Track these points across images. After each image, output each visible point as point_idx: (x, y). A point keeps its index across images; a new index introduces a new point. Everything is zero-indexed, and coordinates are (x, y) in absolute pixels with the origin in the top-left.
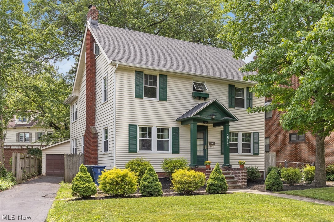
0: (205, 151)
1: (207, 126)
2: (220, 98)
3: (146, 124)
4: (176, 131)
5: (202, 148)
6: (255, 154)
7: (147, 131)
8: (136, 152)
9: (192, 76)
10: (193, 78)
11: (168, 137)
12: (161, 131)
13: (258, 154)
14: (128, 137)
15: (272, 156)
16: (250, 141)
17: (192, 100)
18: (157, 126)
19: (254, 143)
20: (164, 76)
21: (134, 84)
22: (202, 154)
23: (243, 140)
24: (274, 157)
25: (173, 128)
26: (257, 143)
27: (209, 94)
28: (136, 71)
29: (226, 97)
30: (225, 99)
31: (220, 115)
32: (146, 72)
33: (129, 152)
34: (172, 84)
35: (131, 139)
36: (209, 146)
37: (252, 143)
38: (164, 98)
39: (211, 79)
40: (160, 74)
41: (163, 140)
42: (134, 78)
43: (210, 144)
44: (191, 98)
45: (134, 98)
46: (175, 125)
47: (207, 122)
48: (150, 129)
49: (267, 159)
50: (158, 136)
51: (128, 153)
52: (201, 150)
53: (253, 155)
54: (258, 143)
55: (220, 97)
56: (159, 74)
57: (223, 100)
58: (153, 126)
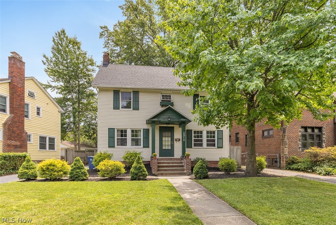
0: (172, 146)
1: (173, 127)
2: (186, 105)
3: (122, 127)
4: (146, 131)
5: (170, 143)
6: (218, 147)
7: (123, 133)
8: (114, 147)
9: (160, 91)
10: (162, 92)
11: (141, 136)
12: (135, 132)
13: (222, 147)
14: (108, 137)
15: (237, 149)
16: (214, 137)
17: (160, 108)
18: (131, 129)
19: (218, 139)
20: (136, 92)
21: (113, 100)
22: (170, 148)
23: (208, 137)
24: (239, 150)
25: (144, 129)
26: (221, 138)
27: (173, 103)
28: (114, 91)
29: (190, 104)
30: (190, 105)
31: (176, 118)
32: (122, 90)
33: (109, 147)
34: (143, 98)
35: (110, 138)
36: (175, 142)
37: (216, 138)
38: (136, 108)
39: (176, 91)
40: (133, 91)
41: (138, 139)
42: (113, 96)
43: (176, 140)
44: (160, 107)
45: (113, 109)
46: (146, 127)
47: (173, 123)
48: (126, 131)
49: (231, 151)
50: (133, 136)
51: (108, 148)
52: (168, 145)
53: (217, 148)
54: (222, 139)
55: (186, 104)
56: (132, 91)
57: (188, 107)
58: (127, 129)
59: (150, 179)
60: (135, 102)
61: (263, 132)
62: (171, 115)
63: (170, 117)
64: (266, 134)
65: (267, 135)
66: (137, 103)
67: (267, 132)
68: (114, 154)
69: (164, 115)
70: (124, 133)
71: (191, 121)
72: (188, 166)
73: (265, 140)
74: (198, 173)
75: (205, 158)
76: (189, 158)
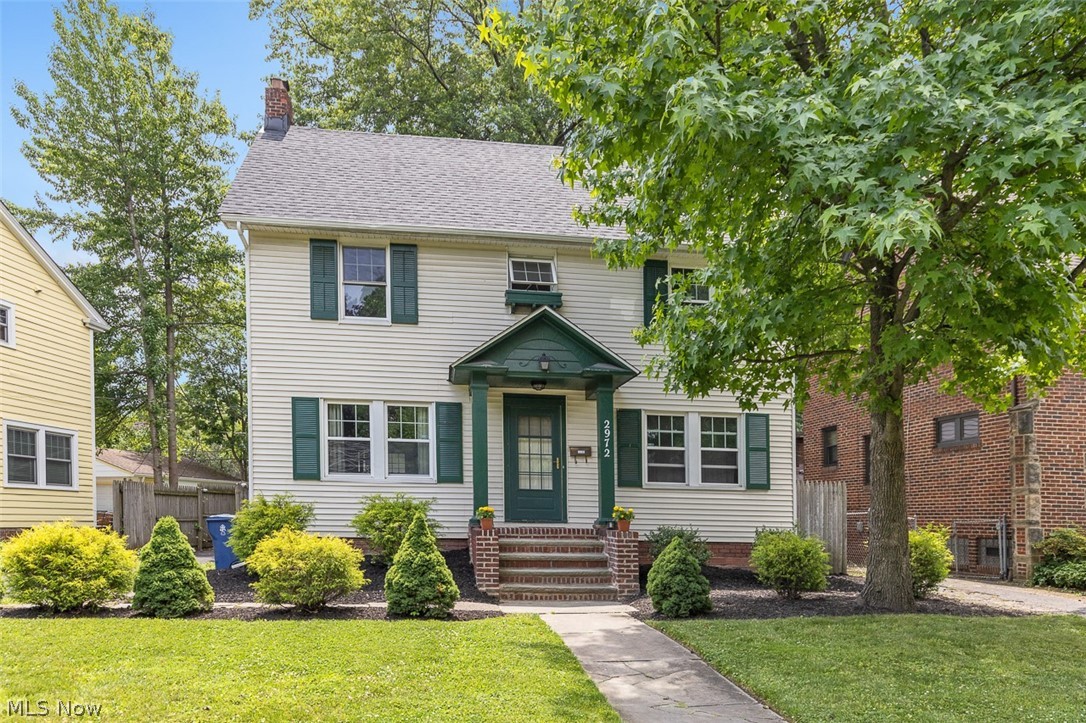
0: (559, 475)
1: (562, 399)
2: (612, 307)
3: (351, 394)
4: (451, 415)
5: (548, 466)
6: (751, 487)
7: (353, 418)
8: (317, 477)
9: (505, 243)
10: (512, 250)
11: (427, 434)
12: (402, 418)
13: (766, 487)
14: (291, 435)
15: (829, 496)
16: (732, 442)
17: (506, 317)
18: (385, 401)
19: (749, 450)
20: (406, 249)
21: (308, 279)
22: (548, 485)
23: (706, 440)
24: (838, 498)
25: (438, 405)
26: (760, 449)
27: (560, 295)
28: (312, 240)
29: (633, 302)
30: (633, 308)
31: (575, 359)
32: (345, 239)
33: (295, 478)
34: (434, 275)
35: (298, 440)
36: (570, 459)
37: (741, 448)
38: (407, 315)
39: (573, 247)
40: (392, 245)
41: (416, 443)
42: (308, 261)
43: (575, 455)
44: (503, 311)
45: (309, 319)
46: (448, 394)
47: (560, 382)
48: (364, 412)
49: (804, 504)
50: (393, 432)
51: (292, 482)
52: (542, 474)
53: (743, 489)
54: (767, 450)
55: (612, 301)
56: (389, 242)
57: (623, 313)
58: (371, 401)
59: (468, 616)
60: (400, 291)
61: (938, 424)
62: (553, 345)
63: (548, 354)
64: (949, 432)
65: (953, 437)
66: (409, 292)
67: (953, 424)
68: (317, 506)
69: (524, 345)
70: (356, 421)
71: (635, 375)
72: (625, 563)
73: (946, 459)
74: (667, 592)
75: (695, 529)
76: (631, 527)
